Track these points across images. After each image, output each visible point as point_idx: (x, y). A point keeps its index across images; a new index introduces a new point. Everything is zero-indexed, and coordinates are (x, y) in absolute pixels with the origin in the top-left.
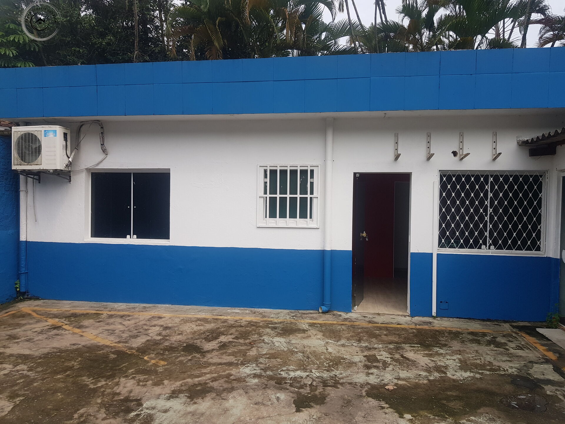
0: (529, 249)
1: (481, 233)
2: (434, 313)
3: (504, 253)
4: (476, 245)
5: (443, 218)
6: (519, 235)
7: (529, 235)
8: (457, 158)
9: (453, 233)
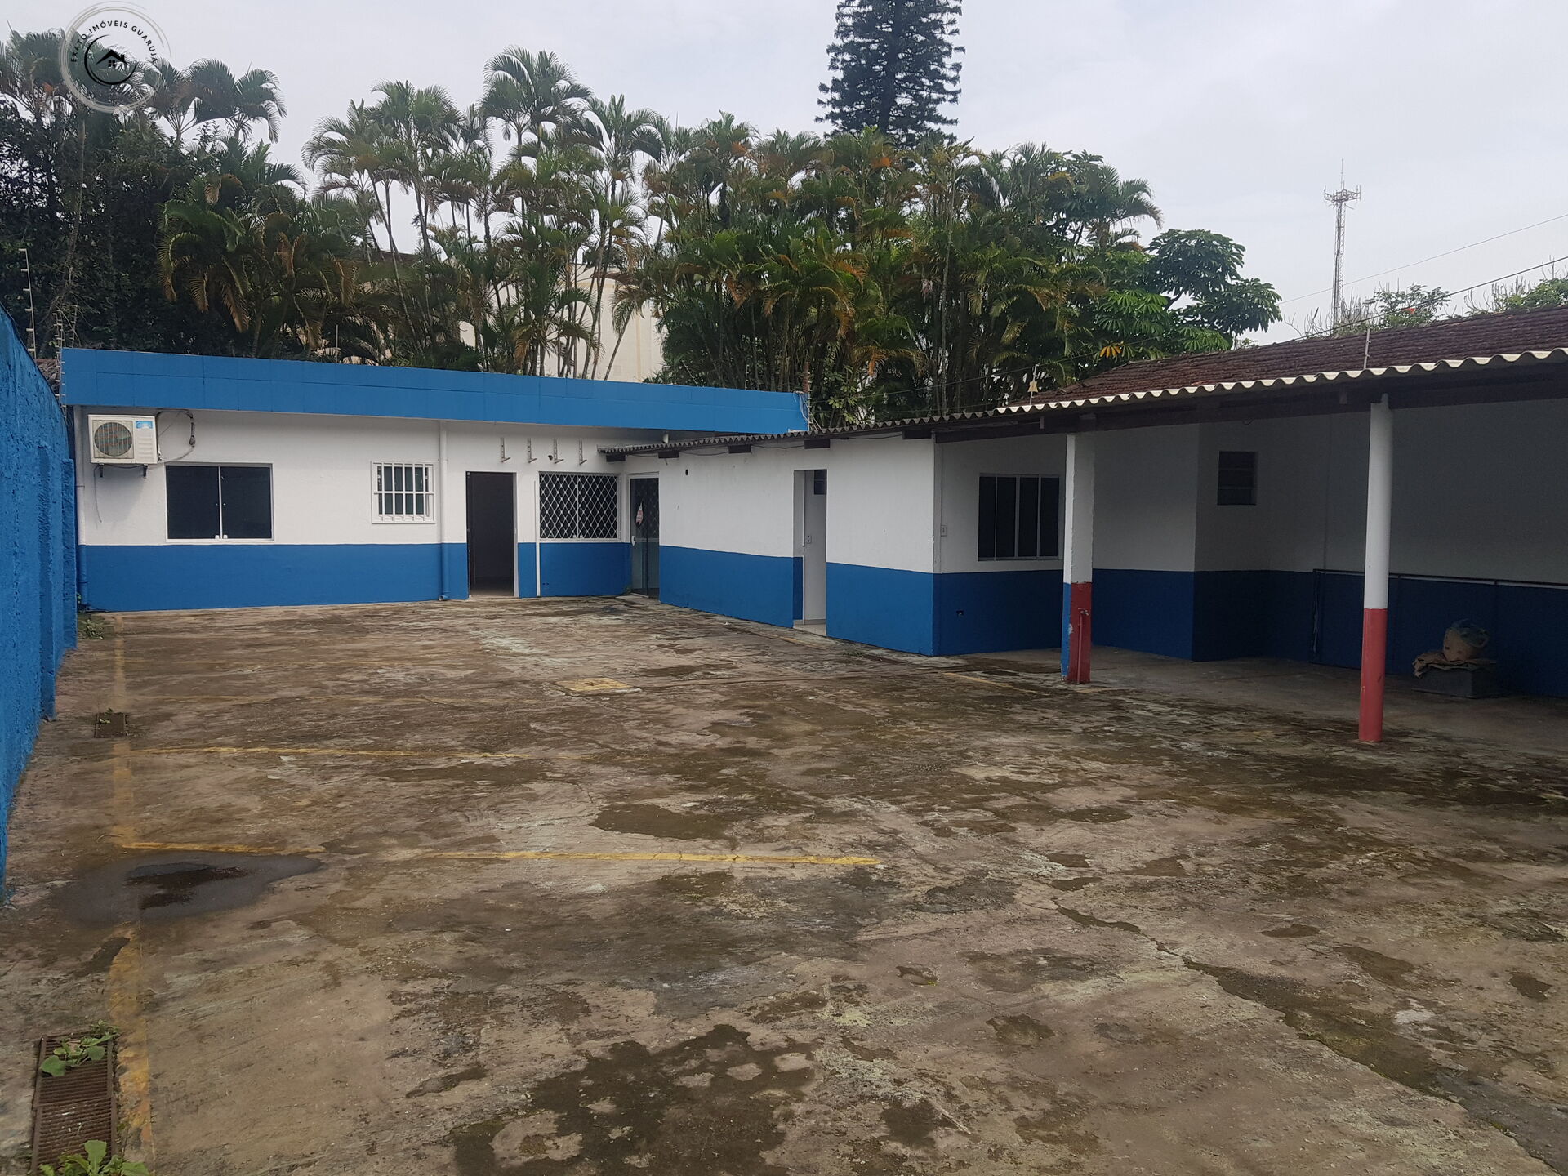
0: (609, 537)
1: (573, 525)
2: (538, 594)
3: (591, 540)
4: (569, 535)
5: (543, 512)
6: (601, 525)
7: (608, 525)
8: (553, 461)
9: (551, 526)
